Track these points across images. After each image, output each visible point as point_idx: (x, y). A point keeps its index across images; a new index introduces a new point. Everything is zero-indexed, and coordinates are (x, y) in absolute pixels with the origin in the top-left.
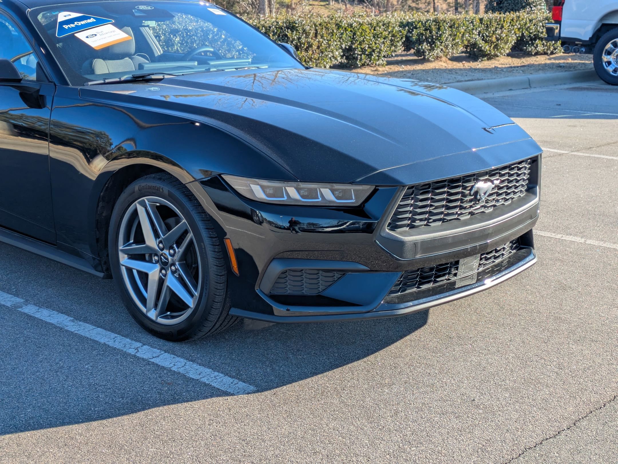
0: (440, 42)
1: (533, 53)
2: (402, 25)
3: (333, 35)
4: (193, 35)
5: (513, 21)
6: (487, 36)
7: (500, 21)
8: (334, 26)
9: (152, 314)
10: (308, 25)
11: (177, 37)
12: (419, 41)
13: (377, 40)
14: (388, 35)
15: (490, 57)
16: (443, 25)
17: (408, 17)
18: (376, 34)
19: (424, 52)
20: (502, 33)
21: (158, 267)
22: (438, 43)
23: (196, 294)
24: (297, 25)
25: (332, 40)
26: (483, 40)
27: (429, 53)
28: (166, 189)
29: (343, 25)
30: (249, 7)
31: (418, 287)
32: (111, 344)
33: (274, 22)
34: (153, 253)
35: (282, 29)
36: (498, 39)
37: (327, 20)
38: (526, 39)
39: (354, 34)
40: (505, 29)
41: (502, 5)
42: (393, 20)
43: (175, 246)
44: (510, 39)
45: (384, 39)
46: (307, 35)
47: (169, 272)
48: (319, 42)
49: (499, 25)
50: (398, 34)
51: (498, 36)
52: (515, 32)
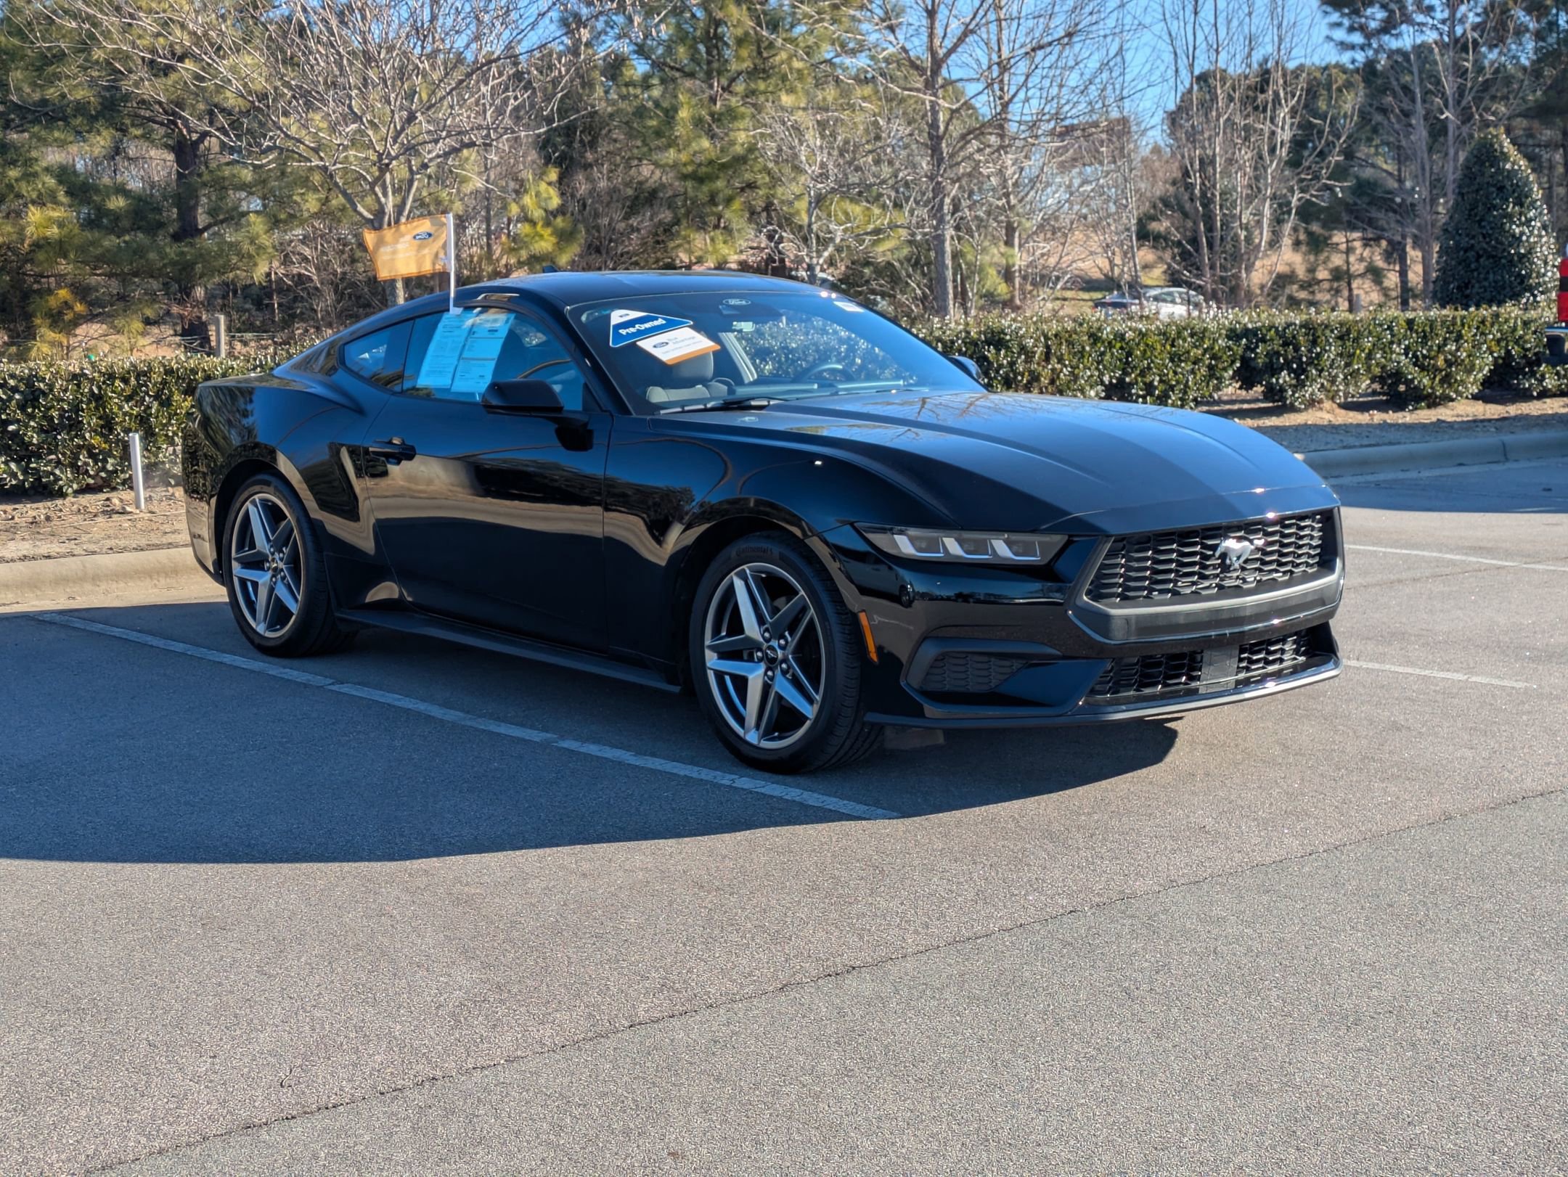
0: (1317, 370)
1: (1535, 394)
2: (1233, 335)
3: (1083, 357)
4: (799, 359)
5: (1484, 325)
6: (1424, 357)
7: (1454, 324)
8: (1085, 338)
9: (752, 737)
10: (1031, 338)
11: (767, 364)
12: (1273, 370)
13: (1179, 366)
14: (1203, 355)
15: (1433, 402)
16: (1323, 335)
17: (1246, 319)
18: (1175, 354)
19: (1282, 390)
20: (1458, 350)
21: (762, 667)
22: (1314, 371)
23: (817, 697)
24: (1008, 337)
25: (1081, 366)
26: (1415, 365)
27: (1294, 393)
28: (776, 550)
29: (1104, 336)
31: (1137, 690)
32: (695, 775)
33: (961, 332)
34: (754, 646)
35: (976, 345)
36: (1449, 363)
37: (1069, 325)
38: (1517, 363)
39: (1129, 354)
40: (1466, 341)
41: (1468, 291)
42: (1213, 326)
43: (787, 633)
44: (1478, 362)
45: (1194, 363)
46: (1029, 356)
47: (778, 672)
48: (1053, 370)
49: (1451, 332)
50: (1225, 353)
51: (1449, 357)
52: (1489, 348)
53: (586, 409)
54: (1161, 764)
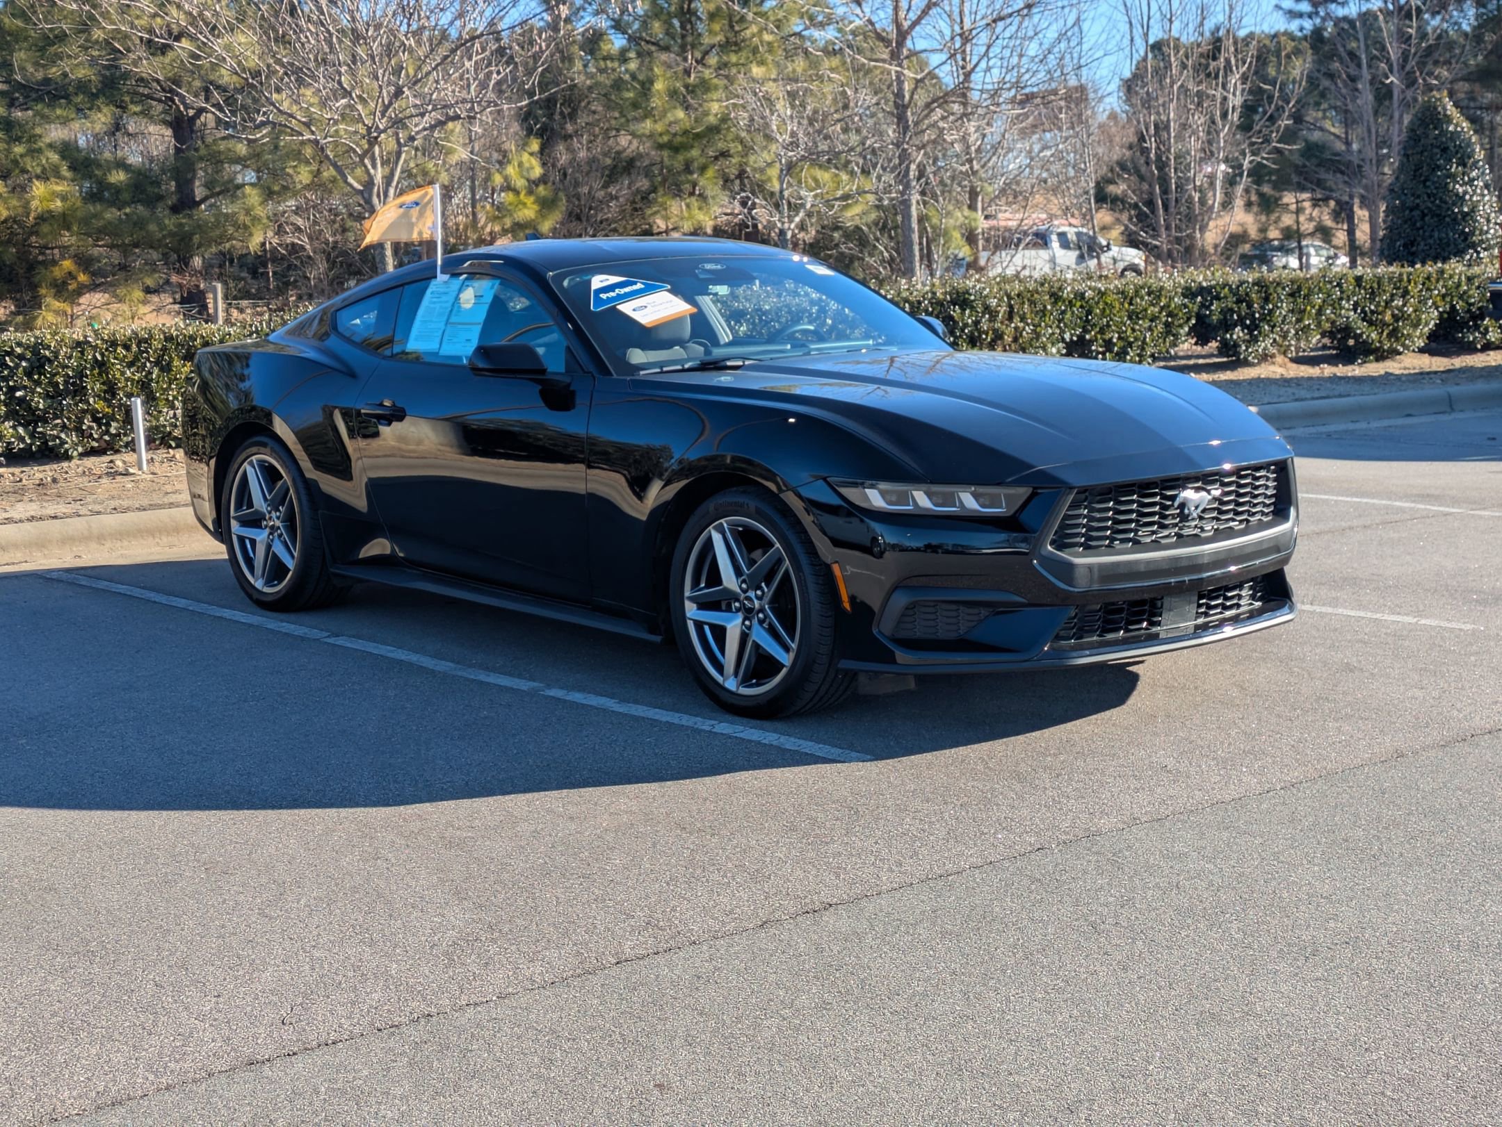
0: (1269, 325)
1: (1479, 346)
2: (1189, 293)
3: (1044, 315)
4: (772, 320)
5: (1430, 281)
6: (1372, 312)
7: (1401, 280)
8: (1047, 297)
9: (731, 684)
10: (995, 297)
11: (742, 325)
12: (1227, 326)
13: (1137, 324)
14: (1160, 312)
15: (1381, 355)
16: (1275, 292)
17: (1201, 278)
18: (1133, 312)
19: (1236, 345)
20: (1404, 305)
21: (740, 617)
22: (1266, 327)
23: (793, 645)
24: (972, 298)
25: (1043, 324)
26: (1363, 320)
27: (1247, 348)
28: (752, 504)
29: (1065, 295)
30: (885, 268)
31: (1100, 635)
32: (676, 721)
33: (927, 293)
34: (731, 596)
35: (942, 305)
36: (1396, 318)
37: (1031, 286)
38: (1461, 317)
39: (1089, 312)
40: (1412, 297)
41: (1414, 249)
42: (1169, 285)
43: (763, 584)
44: (1424, 316)
45: (1152, 321)
46: (993, 315)
47: (755, 621)
48: (1016, 328)
49: (1398, 288)
50: (1181, 310)
51: (1396, 312)
52: (1434, 303)
53: (568, 371)
54: (1124, 706)
